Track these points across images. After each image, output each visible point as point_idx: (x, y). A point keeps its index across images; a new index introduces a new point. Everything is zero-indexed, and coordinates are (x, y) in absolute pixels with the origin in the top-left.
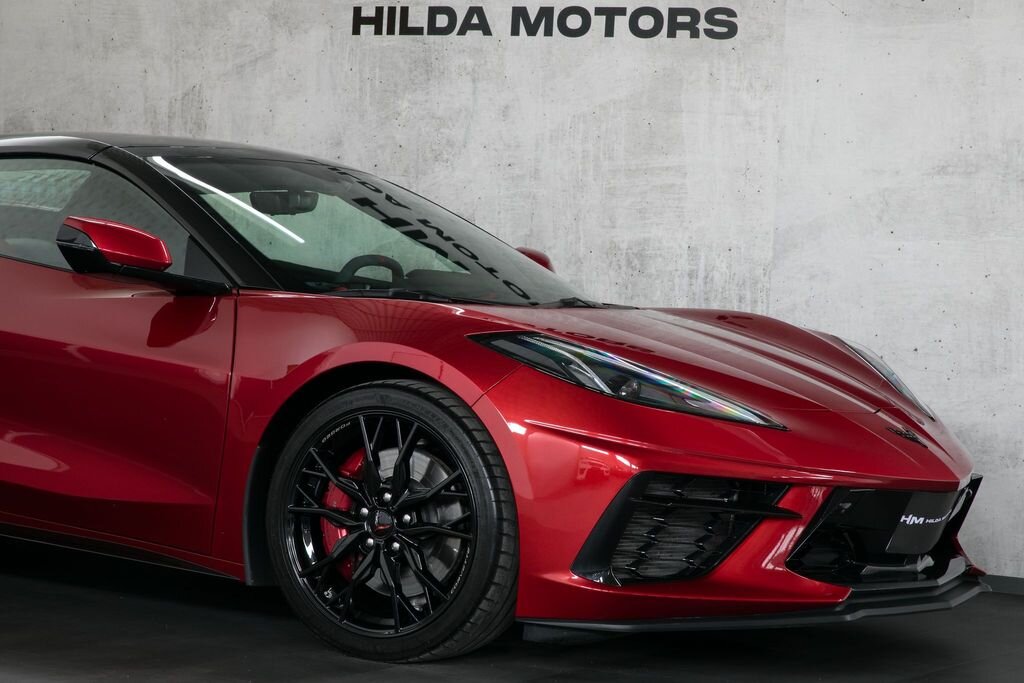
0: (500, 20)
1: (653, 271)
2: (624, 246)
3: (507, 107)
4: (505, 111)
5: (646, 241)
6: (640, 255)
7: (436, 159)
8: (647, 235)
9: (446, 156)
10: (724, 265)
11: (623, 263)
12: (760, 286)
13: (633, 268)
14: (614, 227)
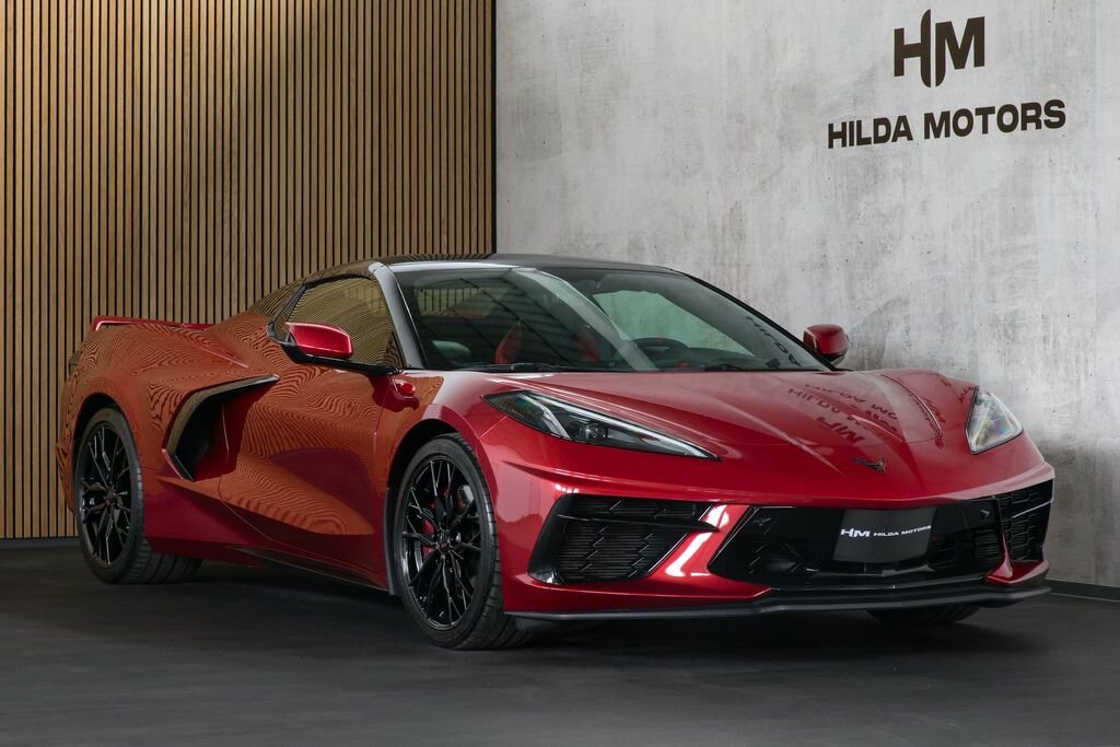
0: (917, 127)
1: (1020, 338)
2: (1002, 318)
3: (925, 202)
4: (924, 206)
5: (1015, 312)
6: (1013, 325)
7: (883, 252)
8: (1015, 307)
9: (889, 249)
10: (1066, 330)
11: (1002, 333)
12: (1089, 347)
13: (1008, 337)
14: (995, 301)
